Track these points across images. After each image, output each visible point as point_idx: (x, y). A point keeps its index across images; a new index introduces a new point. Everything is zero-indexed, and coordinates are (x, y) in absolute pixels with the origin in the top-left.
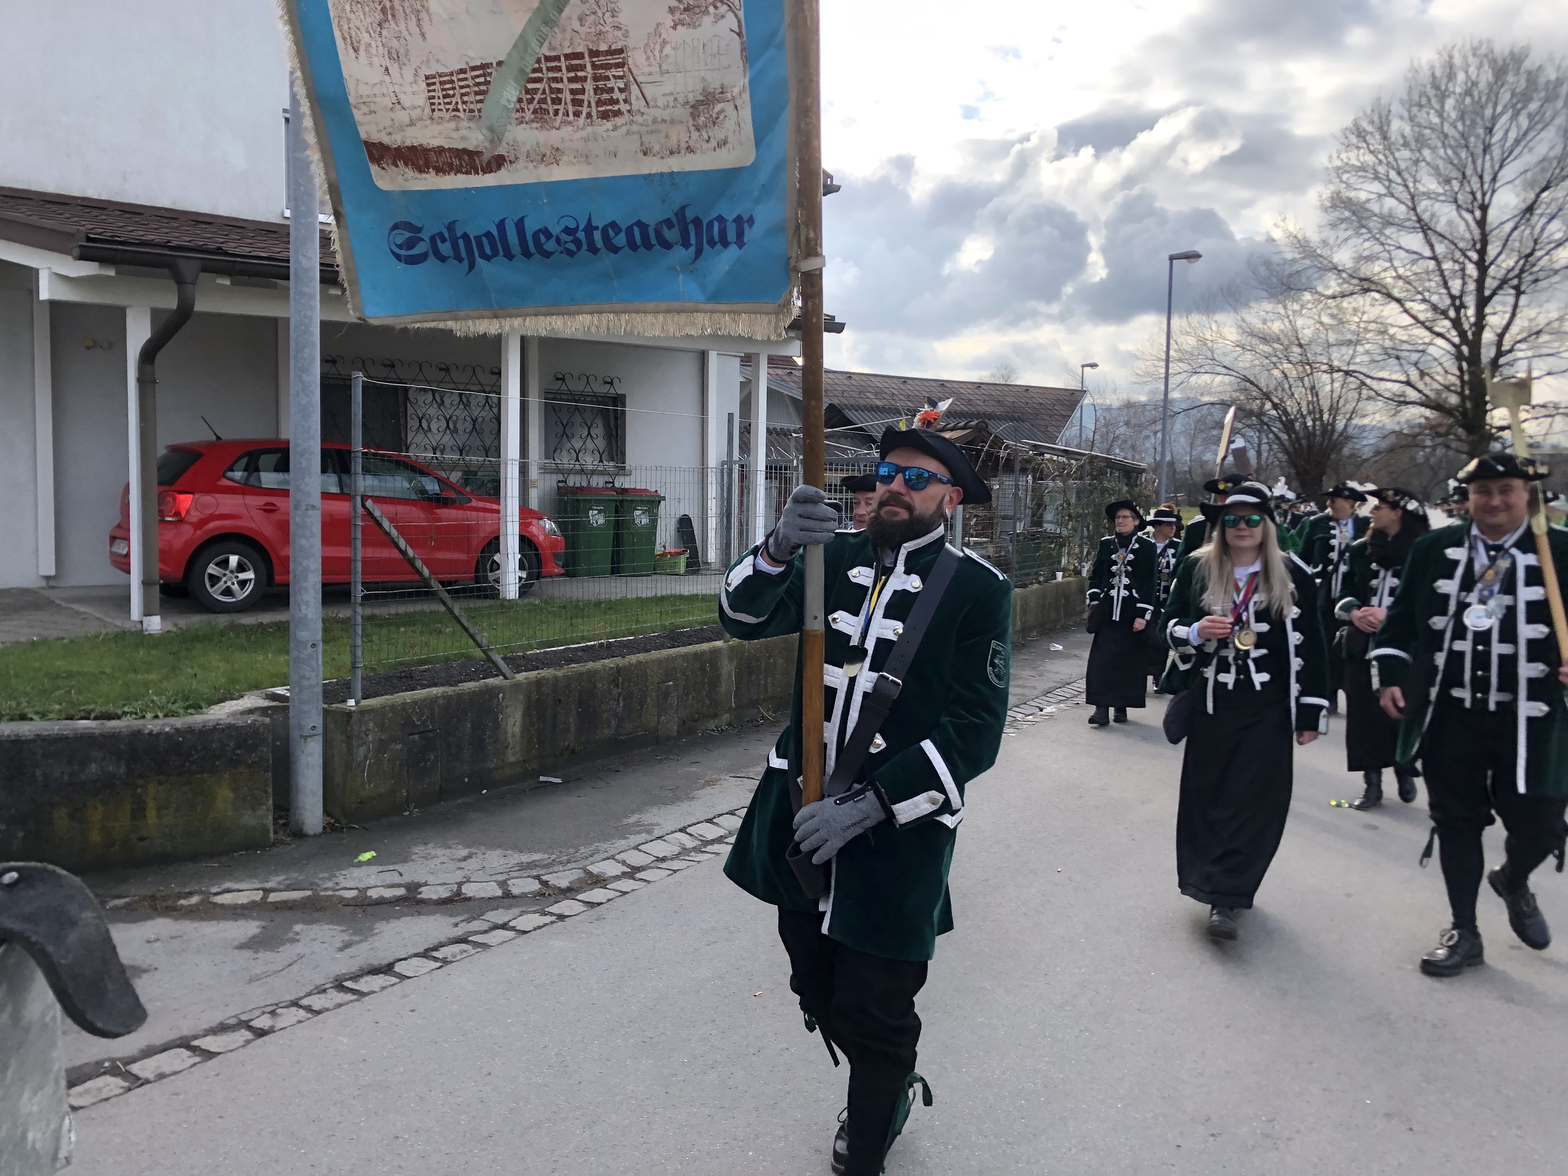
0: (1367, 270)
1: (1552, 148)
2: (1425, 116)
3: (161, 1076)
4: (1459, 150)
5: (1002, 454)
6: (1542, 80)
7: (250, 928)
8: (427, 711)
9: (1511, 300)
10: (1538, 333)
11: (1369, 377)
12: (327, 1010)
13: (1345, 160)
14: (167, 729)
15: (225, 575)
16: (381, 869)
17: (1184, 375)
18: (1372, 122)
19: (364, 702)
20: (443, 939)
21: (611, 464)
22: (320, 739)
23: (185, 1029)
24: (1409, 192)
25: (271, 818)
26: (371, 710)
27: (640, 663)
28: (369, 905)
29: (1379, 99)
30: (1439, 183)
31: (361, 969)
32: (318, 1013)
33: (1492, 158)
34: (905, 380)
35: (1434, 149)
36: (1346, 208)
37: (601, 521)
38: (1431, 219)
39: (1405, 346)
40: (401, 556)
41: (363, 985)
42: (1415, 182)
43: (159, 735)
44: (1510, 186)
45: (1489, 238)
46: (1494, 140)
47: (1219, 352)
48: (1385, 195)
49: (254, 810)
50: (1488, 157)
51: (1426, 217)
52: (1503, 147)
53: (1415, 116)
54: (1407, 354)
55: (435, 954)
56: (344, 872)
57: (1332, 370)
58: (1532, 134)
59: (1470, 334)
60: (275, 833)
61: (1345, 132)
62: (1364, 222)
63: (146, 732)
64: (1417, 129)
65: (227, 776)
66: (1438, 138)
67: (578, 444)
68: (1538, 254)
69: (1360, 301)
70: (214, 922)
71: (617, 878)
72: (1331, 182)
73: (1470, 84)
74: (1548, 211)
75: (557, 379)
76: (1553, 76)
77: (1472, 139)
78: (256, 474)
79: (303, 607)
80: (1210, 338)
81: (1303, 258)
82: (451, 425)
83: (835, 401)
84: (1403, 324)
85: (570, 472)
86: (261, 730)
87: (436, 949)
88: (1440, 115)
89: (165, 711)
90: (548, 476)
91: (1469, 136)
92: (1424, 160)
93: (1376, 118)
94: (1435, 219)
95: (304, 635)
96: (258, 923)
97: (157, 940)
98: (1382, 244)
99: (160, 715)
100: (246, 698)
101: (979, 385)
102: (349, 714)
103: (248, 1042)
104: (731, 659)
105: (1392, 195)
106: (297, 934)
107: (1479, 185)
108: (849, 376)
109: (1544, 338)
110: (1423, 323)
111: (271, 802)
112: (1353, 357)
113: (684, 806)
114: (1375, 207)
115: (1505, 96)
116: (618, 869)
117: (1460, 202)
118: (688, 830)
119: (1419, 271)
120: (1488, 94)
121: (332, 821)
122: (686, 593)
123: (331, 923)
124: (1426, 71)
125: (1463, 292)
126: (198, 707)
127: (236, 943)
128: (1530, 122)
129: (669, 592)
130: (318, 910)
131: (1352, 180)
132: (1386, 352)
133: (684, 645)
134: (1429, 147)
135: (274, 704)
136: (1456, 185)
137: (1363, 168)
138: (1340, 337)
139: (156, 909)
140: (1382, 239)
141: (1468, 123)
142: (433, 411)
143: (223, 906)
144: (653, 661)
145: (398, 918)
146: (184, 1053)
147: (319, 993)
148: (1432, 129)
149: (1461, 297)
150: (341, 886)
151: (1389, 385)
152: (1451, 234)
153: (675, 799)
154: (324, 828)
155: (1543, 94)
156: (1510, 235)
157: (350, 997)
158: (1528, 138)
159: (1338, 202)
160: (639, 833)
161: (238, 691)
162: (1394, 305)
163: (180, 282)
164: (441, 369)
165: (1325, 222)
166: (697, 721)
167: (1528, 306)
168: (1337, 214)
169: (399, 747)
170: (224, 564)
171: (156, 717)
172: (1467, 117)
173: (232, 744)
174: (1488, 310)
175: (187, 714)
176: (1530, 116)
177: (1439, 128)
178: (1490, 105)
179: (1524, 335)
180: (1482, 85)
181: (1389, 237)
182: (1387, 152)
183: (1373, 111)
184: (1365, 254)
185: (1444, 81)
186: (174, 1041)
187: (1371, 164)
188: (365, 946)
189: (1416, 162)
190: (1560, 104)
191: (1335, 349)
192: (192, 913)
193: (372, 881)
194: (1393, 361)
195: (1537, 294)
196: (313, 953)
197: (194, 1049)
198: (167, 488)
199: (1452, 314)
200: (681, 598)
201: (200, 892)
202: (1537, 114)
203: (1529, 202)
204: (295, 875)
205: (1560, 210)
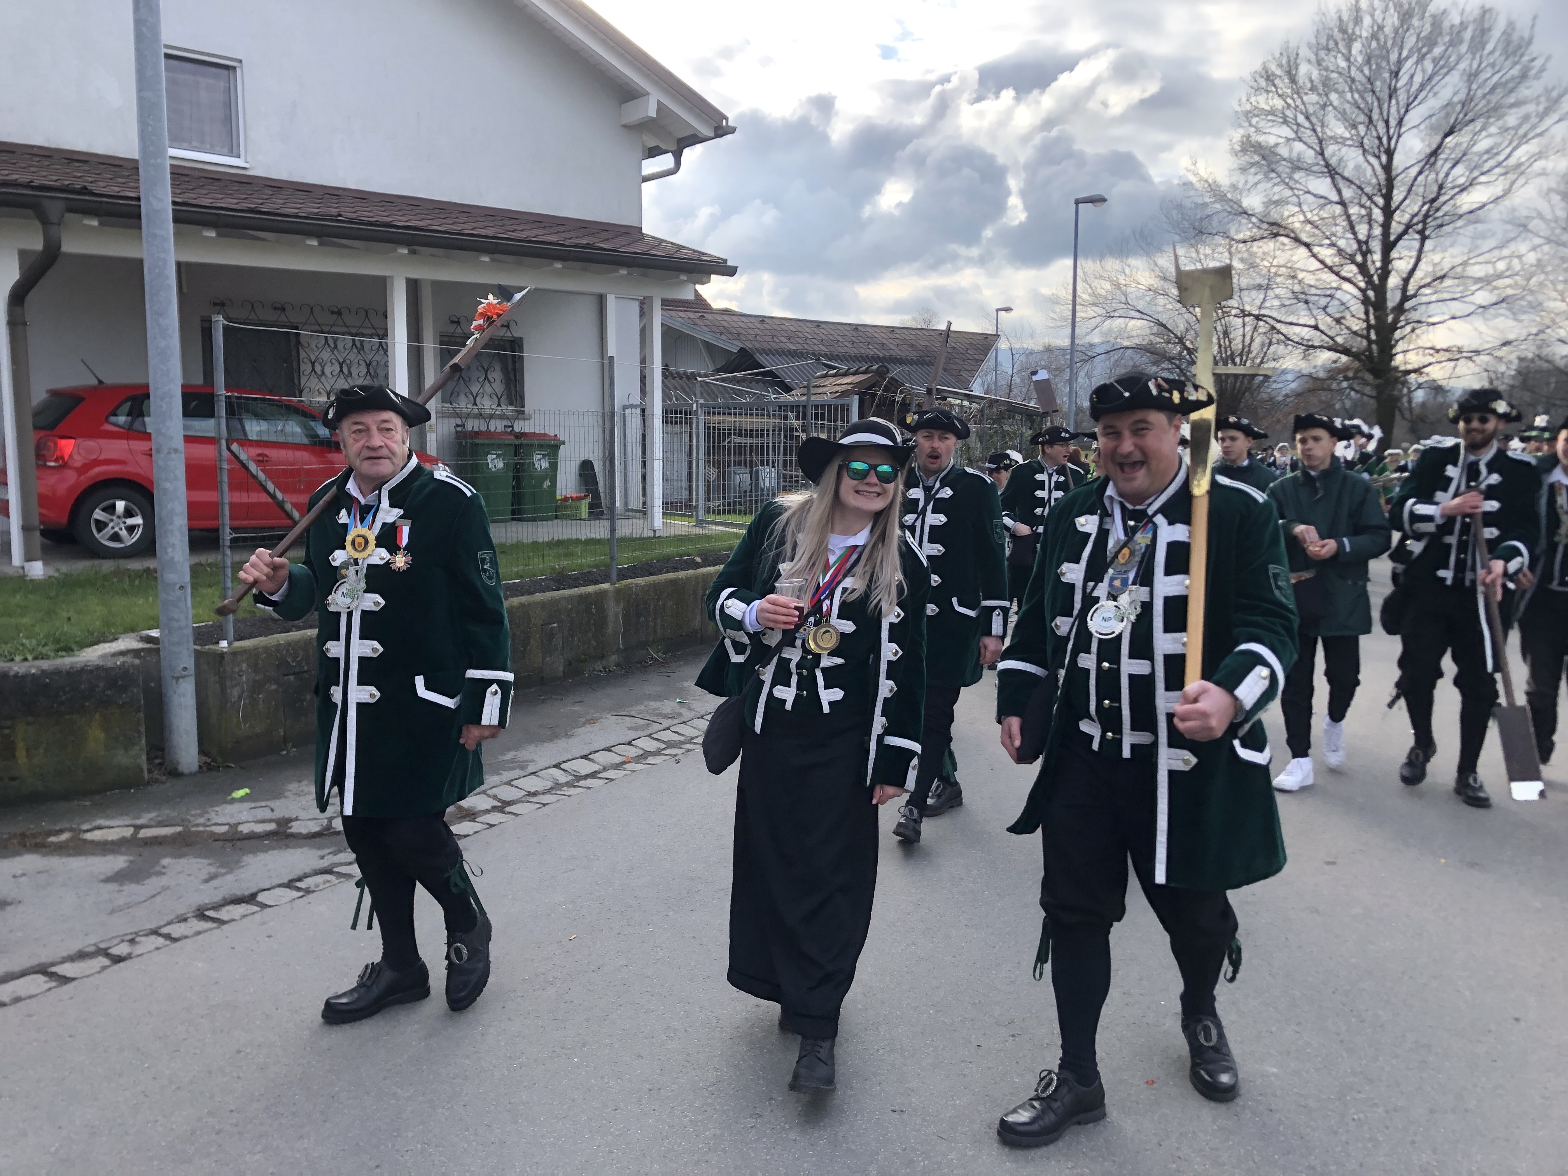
0: (1275, 216)
1: (1455, 94)
2: (1333, 59)
3: (17, 1000)
4: (1366, 95)
5: (898, 398)
6: (1446, 24)
7: (118, 862)
8: (301, 653)
9: (1416, 245)
10: (1442, 278)
11: (1279, 321)
12: (186, 937)
13: (1255, 104)
14: (33, 671)
15: (112, 520)
16: (253, 805)
17: (1099, 319)
18: (1280, 66)
19: (237, 644)
20: (308, 870)
21: (511, 408)
22: (192, 680)
23: (44, 956)
24: (1317, 136)
25: (144, 757)
26: (244, 651)
27: (522, 605)
28: (239, 839)
29: (1287, 42)
30: (1346, 128)
31: (224, 899)
32: (176, 940)
33: (1398, 103)
34: (818, 324)
35: (1341, 93)
36: (1255, 152)
37: (500, 465)
38: (1339, 164)
39: (1313, 291)
40: (270, 500)
41: (224, 914)
42: (1323, 126)
43: (24, 677)
44: (1415, 130)
45: (1395, 182)
46: (1399, 85)
47: (1133, 296)
48: (1294, 140)
49: (126, 749)
50: (1393, 102)
51: (1333, 161)
52: (1408, 91)
53: (1323, 59)
54: (1316, 298)
55: (299, 884)
56: (216, 809)
57: (1244, 314)
58: (1437, 78)
59: (1375, 278)
60: (150, 771)
61: (1255, 76)
62: (1273, 166)
63: (12, 673)
64: (1325, 73)
65: (97, 716)
66: (1346, 82)
67: (475, 388)
68: (1442, 199)
69: (1269, 246)
70: (83, 858)
71: (487, 812)
72: (1241, 126)
73: (1376, 28)
74: (1453, 156)
75: (452, 322)
76: (1457, 20)
77: (1378, 84)
78: (140, 419)
79: (170, 550)
80: (1123, 282)
81: (1214, 202)
82: (345, 370)
83: (748, 345)
84: (1312, 269)
85: (468, 416)
86: (131, 671)
87: (300, 879)
88: (1348, 60)
89: (35, 654)
90: (446, 420)
91: (1376, 79)
92: (1331, 104)
93: (1284, 62)
94: (1342, 164)
95: (171, 577)
96: (126, 858)
97: (24, 875)
98: (1292, 189)
99: (30, 657)
100: (120, 641)
101: (892, 330)
102: (222, 655)
103: (104, 968)
104: (617, 602)
105: (1301, 140)
106: (164, 867)
107: (1385, 130)
108: (762, 319)
109: (1448, 282)
110: (1330, 268)
111: (143, 741)
112: (1264, 300)
113: (562, 743)
114: (1284, 151)
115: (1411, 41)
116: (488, 803)
117: (1366, 147)
118: (562, 766)
119: (1325, 215)
120: (1394, 38)
121: (209, 760)
122: (583, 538)
123: (199, 856)
124: (1333, 14)
125: (1369, 236)
126: (68, 650)
127: (102, 877)
128: (1435, 67)
129: (565, 537)
130: (188, 845)
131: (1262, 124)
132: (1295, 296)
133: (570, 587)
134: (1336, 91)
135: (148, 646)
136: (1362, 129)
137: (1272, 112)
138: (1252, 282)
139: (25, 846)
140: (1291, 183)
141: (1374, 67)
142: (326, 355)
143: (92, 842)
144: (536, 603)
145: (266, 851)
146: (41, 978)
147: (179, 922)
148: (1340, 74)
149: (1366, 243)
150: (213, 821)
151: (1297, 329)
152: (1359, 179)
153: (554, 736)
154: (200, 767)
155: (1447, 39)
156: (1415, 179)
157: (210, 925)
158: (1433, 83)
159: (1248, 146)
160: (513, 769)
161: (113, 634)
162: (1303, 251)
163: (45, 222)
164: (333, 313)
165: (1235, 166)
166: (584, 662)
167: (1433, 250)
168: (1247, 158)
169: (274, 687)
170: (111, 509)
171: (26, 660)
172: (1373, 61)
173: (101, 685)
174: (1394, 254)
175: (57, 656)
176: (1436, 62)
177: (1346, 72)
178: (1396, 50)
179: (1428, 280)
180: (1388, 30)
181: (1297, 182)
182: (1295, 96)
183: (1281, 54)
184: (1276, 198)
185: (1351, 25)
186: (32, 967)
187: (1280, 107)
188: (230, 878)
189: (1324, 107)
190: (1464, 48)
191: (1245, 293)
192: (61, 849)
193: (244, 816)
194: (1302, 305)
195: (1442, 239)
196: (179, 885)
197: (52, 975)
198: (48, 433)
199: (1359, 259)
200: (578, 541)
201: (71, 830)
202: (1441, 58)
203: (1434, 146)
204: (167, 812)
205: (1464, 155)
